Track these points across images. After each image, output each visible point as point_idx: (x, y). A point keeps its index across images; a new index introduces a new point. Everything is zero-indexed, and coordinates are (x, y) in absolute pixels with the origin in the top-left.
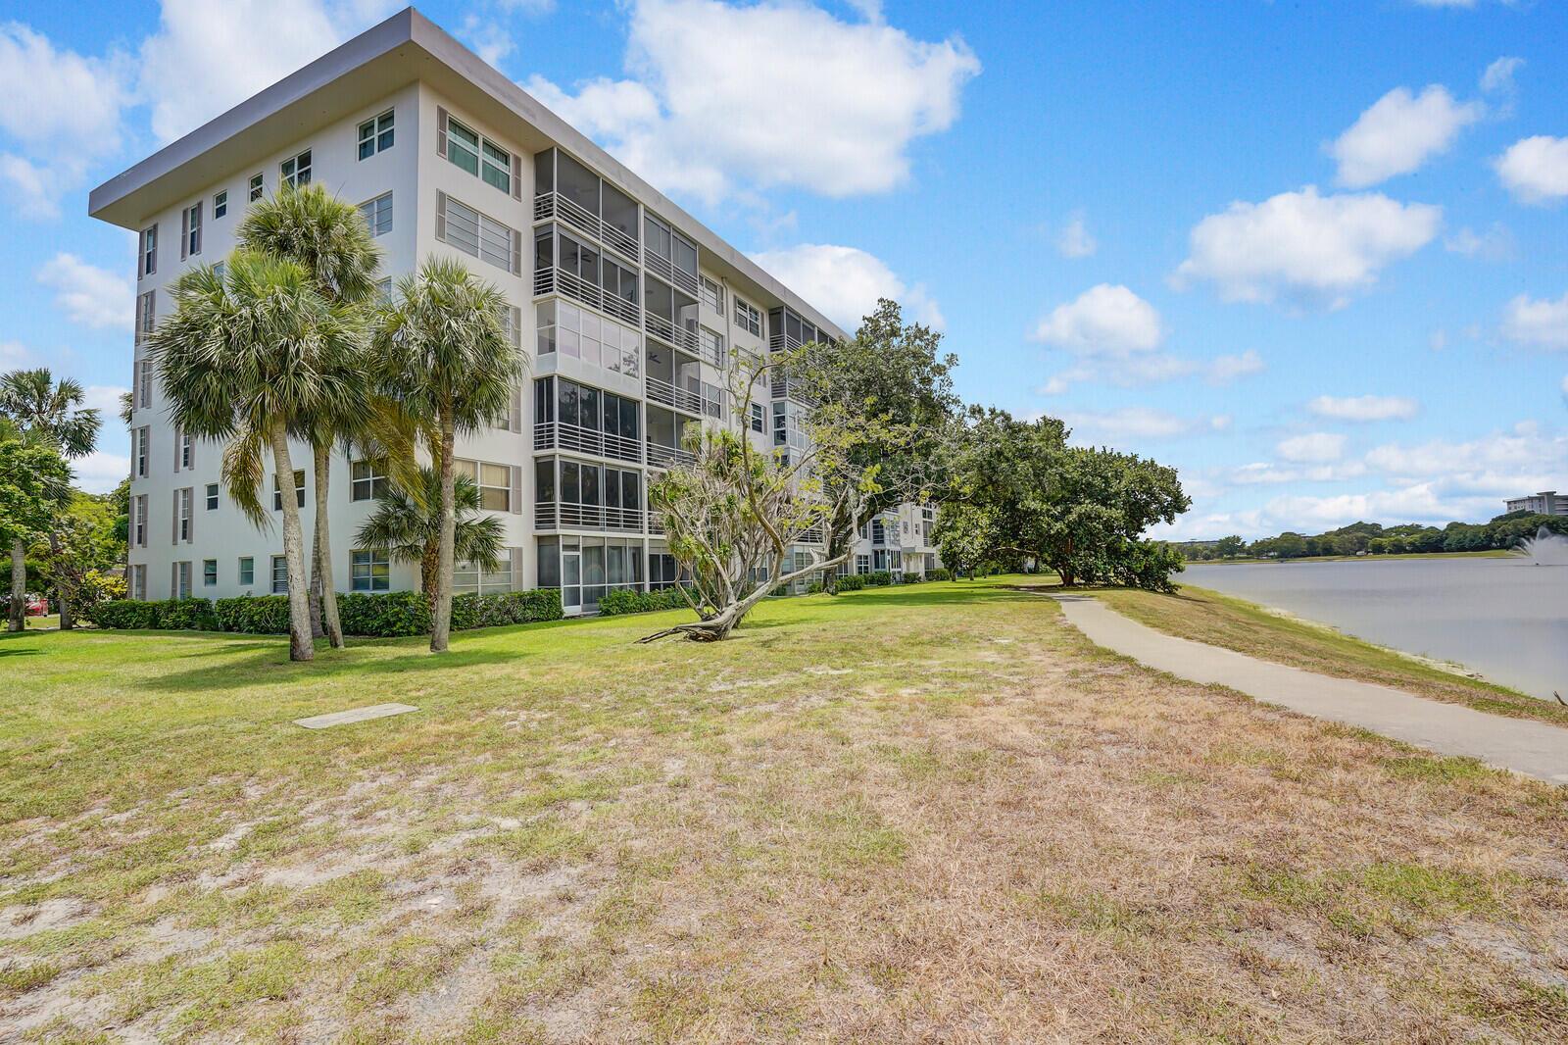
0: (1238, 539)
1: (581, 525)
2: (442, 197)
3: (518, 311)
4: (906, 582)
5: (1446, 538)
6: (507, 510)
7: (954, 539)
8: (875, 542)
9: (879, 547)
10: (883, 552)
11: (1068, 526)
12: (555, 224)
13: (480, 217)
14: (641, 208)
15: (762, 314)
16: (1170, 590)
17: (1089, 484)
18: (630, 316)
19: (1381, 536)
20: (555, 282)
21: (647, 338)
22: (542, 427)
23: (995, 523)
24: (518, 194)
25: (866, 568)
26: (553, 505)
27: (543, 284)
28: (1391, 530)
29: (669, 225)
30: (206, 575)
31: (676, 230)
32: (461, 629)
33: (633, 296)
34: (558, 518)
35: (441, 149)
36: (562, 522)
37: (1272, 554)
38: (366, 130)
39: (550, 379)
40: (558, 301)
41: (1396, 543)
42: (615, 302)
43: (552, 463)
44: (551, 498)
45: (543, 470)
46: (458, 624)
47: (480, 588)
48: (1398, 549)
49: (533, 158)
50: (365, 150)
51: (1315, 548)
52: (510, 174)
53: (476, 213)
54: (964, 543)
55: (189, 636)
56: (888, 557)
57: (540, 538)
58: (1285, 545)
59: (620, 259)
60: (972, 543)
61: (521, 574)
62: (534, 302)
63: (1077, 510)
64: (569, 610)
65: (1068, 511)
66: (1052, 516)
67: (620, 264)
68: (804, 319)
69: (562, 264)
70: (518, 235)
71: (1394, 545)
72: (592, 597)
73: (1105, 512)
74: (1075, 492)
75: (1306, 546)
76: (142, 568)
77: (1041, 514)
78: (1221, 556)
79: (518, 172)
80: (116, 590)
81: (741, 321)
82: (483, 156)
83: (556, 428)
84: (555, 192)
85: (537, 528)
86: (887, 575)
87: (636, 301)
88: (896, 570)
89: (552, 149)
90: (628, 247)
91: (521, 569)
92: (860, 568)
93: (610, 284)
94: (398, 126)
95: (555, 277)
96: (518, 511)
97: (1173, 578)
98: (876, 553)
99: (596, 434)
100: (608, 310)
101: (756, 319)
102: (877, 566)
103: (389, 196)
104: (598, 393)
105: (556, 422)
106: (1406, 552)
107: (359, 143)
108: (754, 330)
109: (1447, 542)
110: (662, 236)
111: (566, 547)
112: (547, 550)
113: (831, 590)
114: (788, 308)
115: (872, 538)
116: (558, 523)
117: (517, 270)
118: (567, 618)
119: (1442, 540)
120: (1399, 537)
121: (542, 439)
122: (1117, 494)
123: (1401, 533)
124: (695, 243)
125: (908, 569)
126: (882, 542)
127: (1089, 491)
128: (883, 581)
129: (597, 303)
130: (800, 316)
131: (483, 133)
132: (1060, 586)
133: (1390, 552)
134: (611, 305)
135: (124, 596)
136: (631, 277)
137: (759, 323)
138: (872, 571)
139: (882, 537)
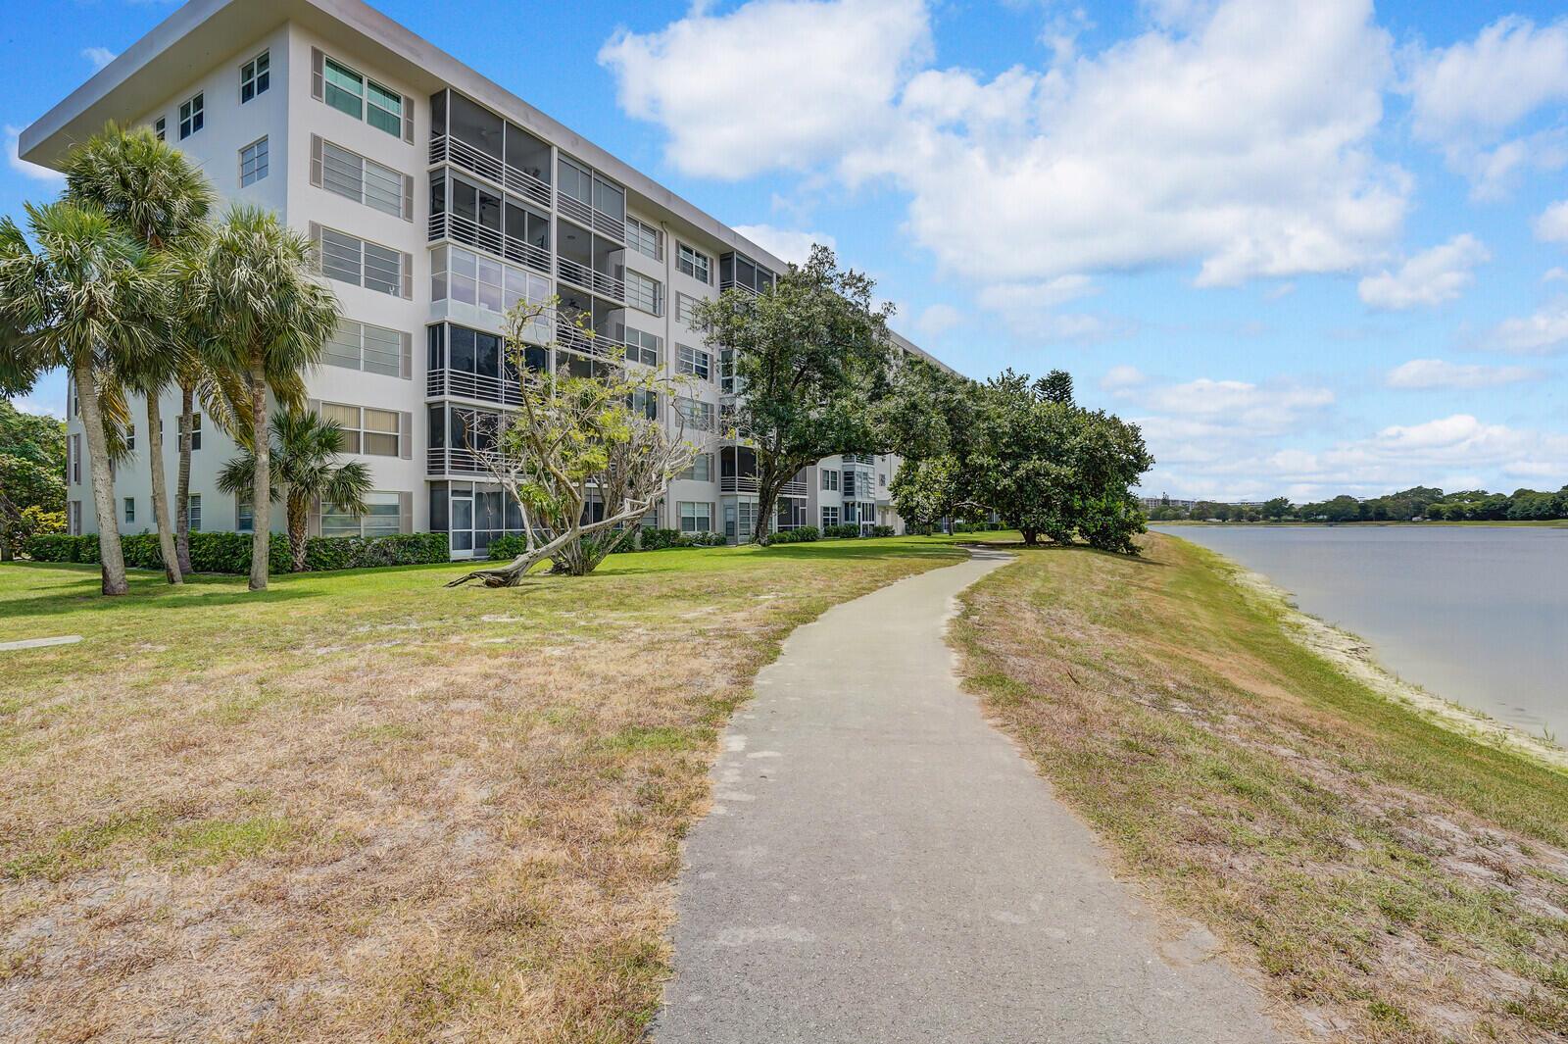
0: (1286, 501)
1: (476, 471)
2: (317, 141)
3: (408, 258)
4: (877, 536)
5: (1511, 506)
6: (397, 455)
7: (911, 493)
8: (846, 494)
9: (849, 499)
10: (853, 505)
11: (1015, 482)
12: (447, 168)
13: (364, 162)
14: (555, 151)
15: (712, 260)
16: (1133, 552)
17: (1041, 440)
18: (540, 263)
19: (1441, 501)
20: (447, 228)
21: (558, 284)
22: (435, 373)
23: (951, 478)
24: (410, 137)
25: (834, 520)
26: (443, 451)
27: (436, 230)
28: (1454, 495)
29: (590, 168)
30: (127, 512)
31: (597, 172)
32: (328, 569)
33: (544, 243)
34: (447, 464)
35: (317, 91)
36: (452, 467)
37: (1321, 517)
38: (248, 72)
39: (441, 325)
40: (450, 247)
41: (1455, 509)
42: (521, 248)
43: (442, 410)
44: (442, 444)
45: (435, 414)
46: (325, 565)
47: (362, 530)
48: (1458, 516)
49: (429, 99)
50: (247, 94)
51: (1368, 512)
52: (402, 117)
53: (359, 158)
54: (919, 498)
55: (71, 568)
56: (859, 510)
57: (432, 483)
58: (1336, 508)
59: (527, 203)
60: (928, 498)
61: (411, 518)
62: (429, 248)
63: (1025, 467)
64: (455, 554)
65: (1015, 468)
66: (1002, 471)
67: (528, 209)
68: (759, 264)
69: (456, 209)
70: (409, 181)
71: (1453, 512)
72: (483, 541)
73: (1054, 469)
74: (1027, 448)
75: (1359, 510)
76: (77, 504)
77: (989, 469)
78: (1266, 518)
79: (410, 113)
80: (56, 525)
81: (686, 268)
82: (368, 96)
83: (447, 375)
84: (448, 136)
85: (430, 473)
86: (854, 527)
87: (548, 247)
88: (868, 523)
89: (445, 90)
90: (541, 193)
91: (411, 512)
92: (826, 520)
93: (515, 229)
94: (272, 69)
95: (447, 222)
96: (408, 455)
97: (1136, 539)
98: (847, 504)
99: (497, 382)
100: (510, 255)
101: (705, 265)
102: (847, 519)
103: (265, 139)
104: (499, 340)
105: (447, 368)
106: (1467, 519)
107: (242, 85)
108: (703, 276)
109: (1511, 509)
110: (581, 180)
111: (455, 493)
112: (438, 495)
113: (763, 541)
114: (739, 253)
115: (842, 489)
116: (447, 469)
117: (409, 216)
118: (454, 561)
119: (1506, 508)
120: (1461, 504)
121: (434, 386)
122: (1071, 451)
123: (1464, 498)
124: (623, 187)
125: (883, 521)
126: (852, 494)
127: (1042, 447)
128: (850, 533)
129: (498, 249)
130: (754, 262)
131: (368, 75)
132: (1021, 544)
133: (1449, 519)
134: (517, 251)
135: (64, 531)
136: (540, 223)
137: (708, 269)
138: (842, 523)
139: (853, 489)
